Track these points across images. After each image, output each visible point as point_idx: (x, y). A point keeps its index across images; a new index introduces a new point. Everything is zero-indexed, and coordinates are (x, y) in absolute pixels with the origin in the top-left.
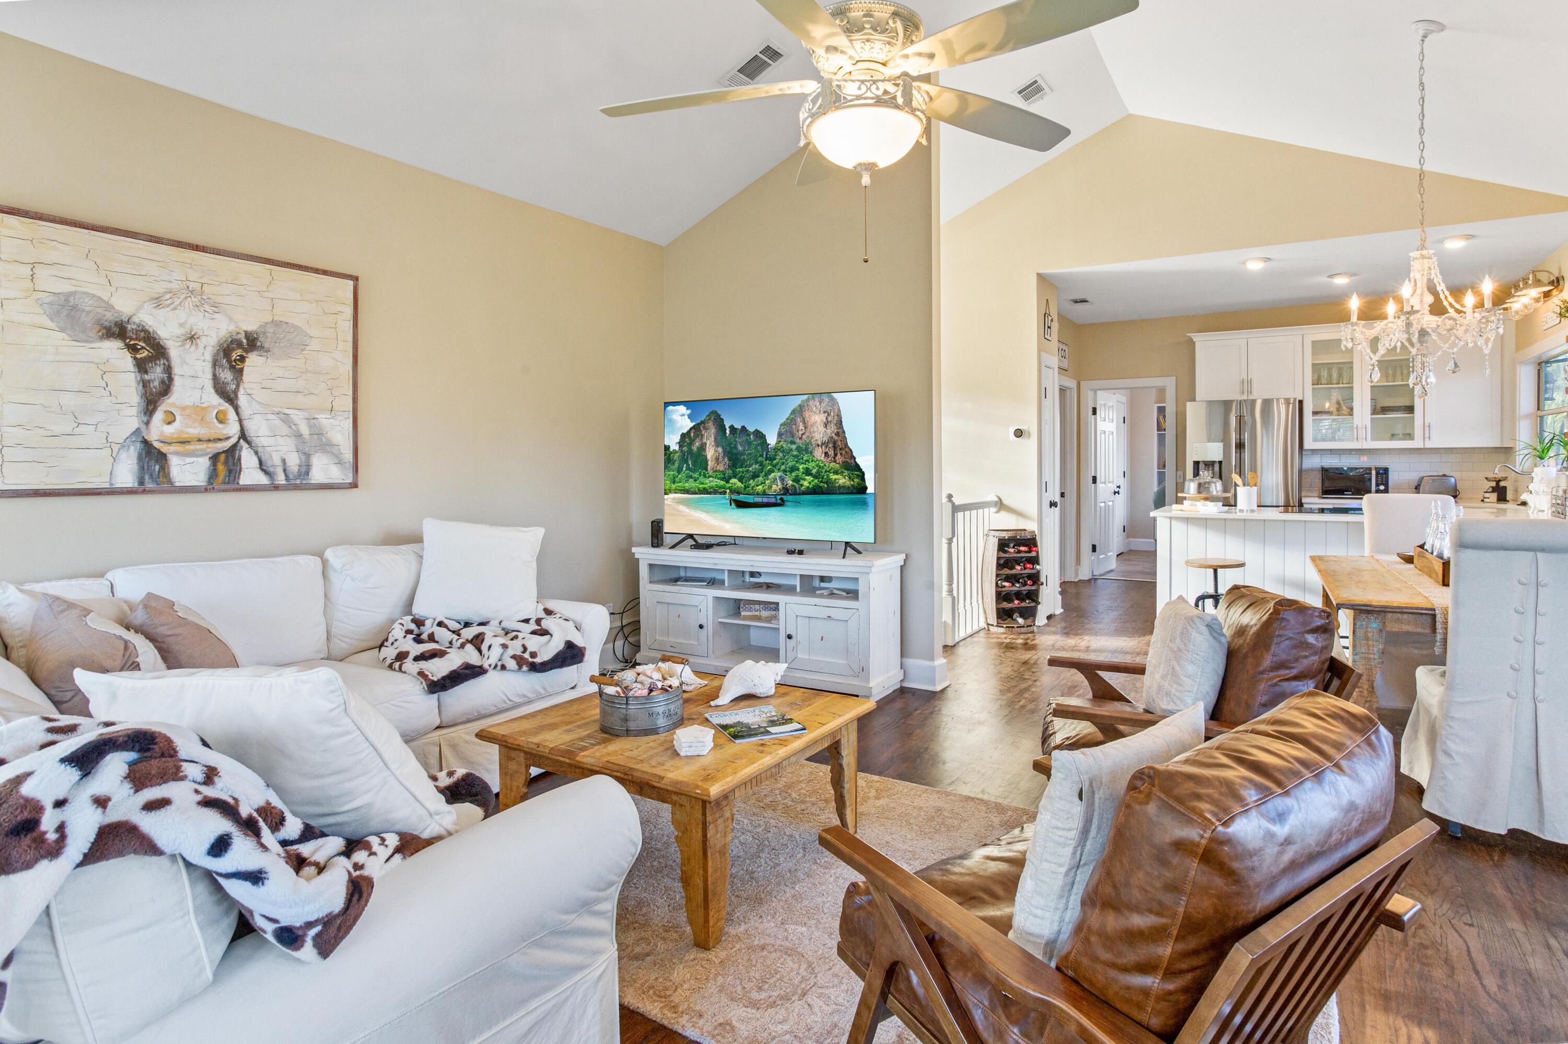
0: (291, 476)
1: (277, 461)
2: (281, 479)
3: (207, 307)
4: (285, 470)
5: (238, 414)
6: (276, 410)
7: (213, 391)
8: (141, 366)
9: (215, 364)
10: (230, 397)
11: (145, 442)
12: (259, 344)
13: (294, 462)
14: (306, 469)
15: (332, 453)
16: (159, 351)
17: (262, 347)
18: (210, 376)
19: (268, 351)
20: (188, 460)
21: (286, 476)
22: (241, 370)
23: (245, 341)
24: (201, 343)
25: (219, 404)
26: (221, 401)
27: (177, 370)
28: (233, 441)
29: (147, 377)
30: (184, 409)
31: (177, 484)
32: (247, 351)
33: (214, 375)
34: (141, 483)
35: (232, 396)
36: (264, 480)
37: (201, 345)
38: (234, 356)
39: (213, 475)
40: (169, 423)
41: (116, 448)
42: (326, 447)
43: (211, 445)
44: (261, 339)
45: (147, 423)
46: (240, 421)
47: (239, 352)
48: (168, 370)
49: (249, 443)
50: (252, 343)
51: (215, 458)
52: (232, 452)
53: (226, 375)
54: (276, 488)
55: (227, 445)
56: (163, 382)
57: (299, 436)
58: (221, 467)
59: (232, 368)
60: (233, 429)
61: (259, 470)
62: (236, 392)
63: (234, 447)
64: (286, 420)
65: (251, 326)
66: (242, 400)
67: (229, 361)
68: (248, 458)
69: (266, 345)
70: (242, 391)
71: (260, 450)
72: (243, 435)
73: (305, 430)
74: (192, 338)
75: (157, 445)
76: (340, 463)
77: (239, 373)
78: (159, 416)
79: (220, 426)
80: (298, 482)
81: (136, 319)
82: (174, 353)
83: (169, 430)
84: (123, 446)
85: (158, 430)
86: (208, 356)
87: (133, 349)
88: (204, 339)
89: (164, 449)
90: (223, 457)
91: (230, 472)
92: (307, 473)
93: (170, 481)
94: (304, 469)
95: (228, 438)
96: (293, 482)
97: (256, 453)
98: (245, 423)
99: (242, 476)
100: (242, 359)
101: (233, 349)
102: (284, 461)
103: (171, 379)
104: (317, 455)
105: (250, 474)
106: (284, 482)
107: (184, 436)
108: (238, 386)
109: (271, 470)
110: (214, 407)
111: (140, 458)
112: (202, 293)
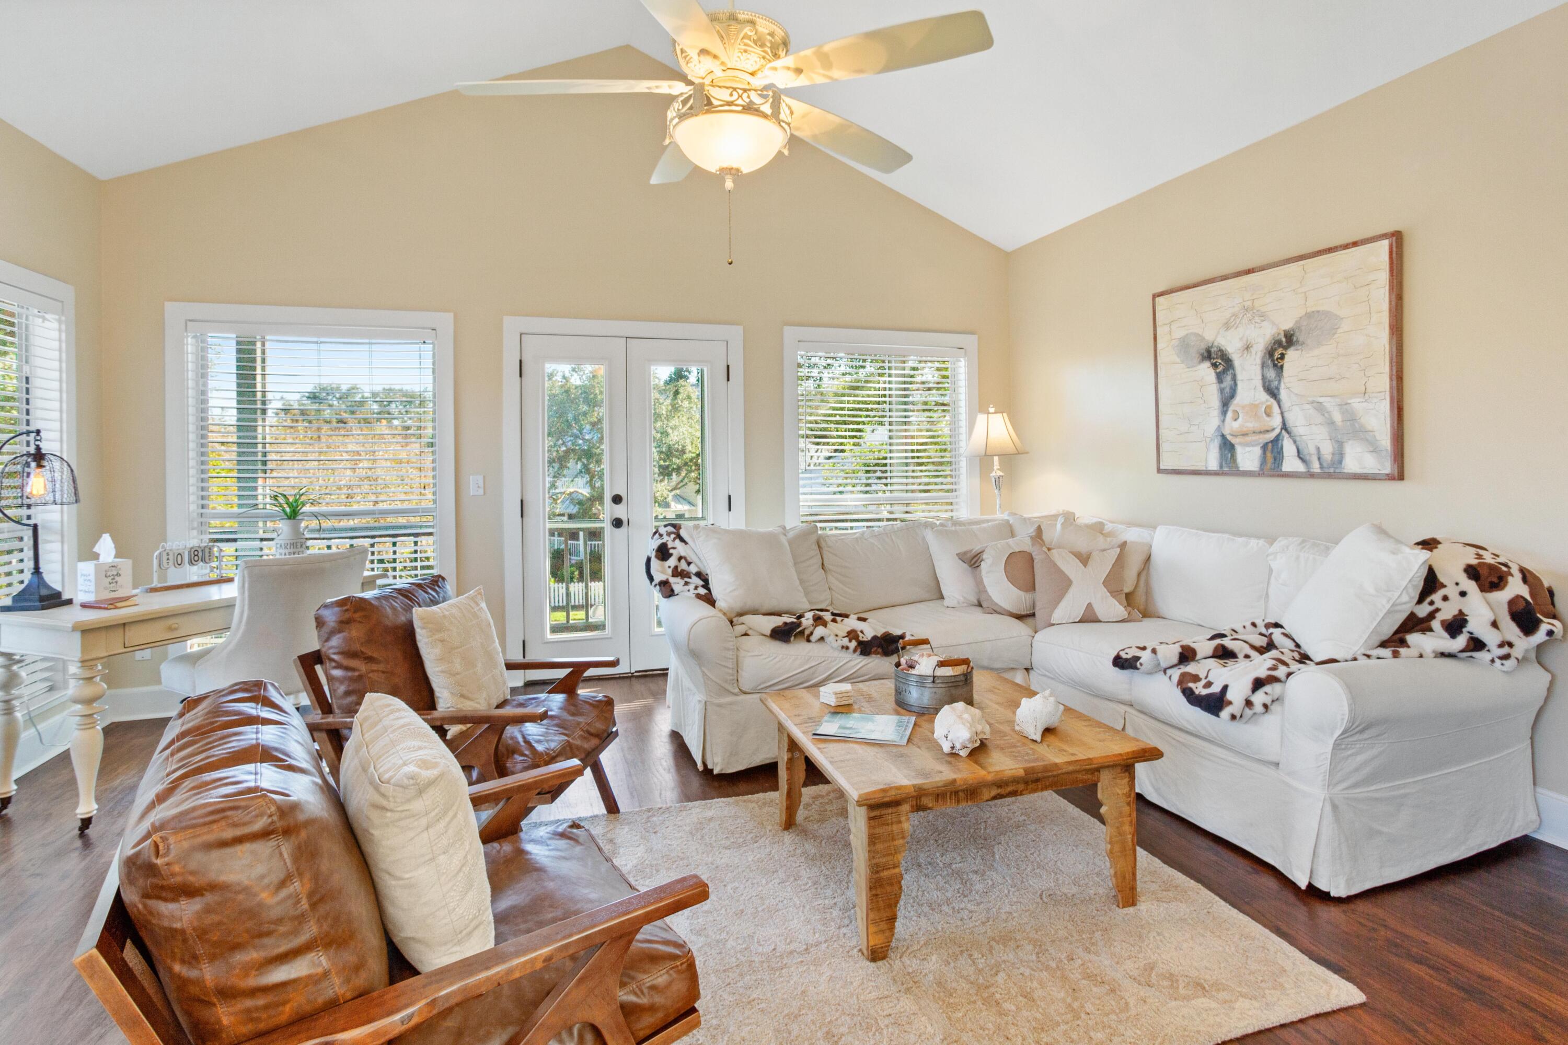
0: (1325, 465)
1: (1312, 450)
2: (1316, 468)
3: (1257, 319)
4: (1319, 459)
5: (1280, 407)
6: (1311, 399)
7: (1262, 389)
8: (1220, 378)
9: (1263, 365)
10: (1273, 393)
11: (1223, 436)
12: (1295, 339)
13: (1327, 450)
14: (1339, 456)
15: (1367, 440)
16: (1228, 362)
17: (1298, 341)
18: (1260, 377)
19: (1303, 343)
20: (1248, 449)
21: (1321, 464)
22: (1282, 367)
23: (1284, 340)
24: (1253, 350)
25: (1267, 401)
26: (1268, 397)
27: (1239, 377)
28: (1277, 431)
29: (1222, 386)
30: (1243, 407)
31: (1241, 469)
32: (1286, 348)
33: (1263, 376)
34: (1221, 467)
35: (1276, 391)
36: (1300, 467)
37: (1254, 352)
38: (1277, 355)
39: (1263, 462)
40: (1236, 420)
41: (1208, 440)
42: (1358, 432)
43: (1261, 436)
44: (1297, 334)
45: (1224, 421)
46: (1282, 413)
47: (1280, 351)
48: (1234, 378)
49: (1288, 433)
50: (1289, 340)
51: (1264, 447)
52: (1277, 440)
53: (1271, 374)
54: (1311, 475)
55: (1272, 435)
56: (1231, 388)
57: (1331, 423)
58: (1269, 454)
59: (1275, 365)
60: (1277, 421)
61: (1297, 458)
62: (1278, 388)
63: (1277, 439)
64: (1320, 408)
65: (1288, 325)
66: (1283, 394)
67: (1273, 361)
68: (1288, 448)
69: (1301, 339)
70: (1282, 386)
71: (1298, 439)
72: (1285, 427)
73: (1337, 417)
74: (1248, 348)
75: (1229, 437)
76: (1375, 449)
77: (1279, 369)
78: (1230, 414)
79: (1268, 419)
80: (1332, 470)
81: (1216, 344)
82: (1237, 363)
83: (1236, 425)
84: (1212, 440)
85: (1232, 426)
86: (1259, 361)
87: (1215, 366)
88: (1255, 346)
89: (1233, 440)
90: (1270, 445)
91: (1275, 459)
92: (1340, 462)
93: (1237, 467)
94: (1337, 458)
95: (1273, 429)
96: (1326, 470)
97: (1295, 442)
98: (1286, 414)
99: (1284, 464)
100: (1282, 357)
101: (1276, 350)
102: (1318, 449)
103: (1236, 384)
104: (1350, 442)
105: (1291, 463)
106: (1319, 470)
107: (1245, 429)
108: (1280, 381)
109: (1307, 458)
110: (1262, 403)
111: (1220, 448)
112: (1253, 308)
